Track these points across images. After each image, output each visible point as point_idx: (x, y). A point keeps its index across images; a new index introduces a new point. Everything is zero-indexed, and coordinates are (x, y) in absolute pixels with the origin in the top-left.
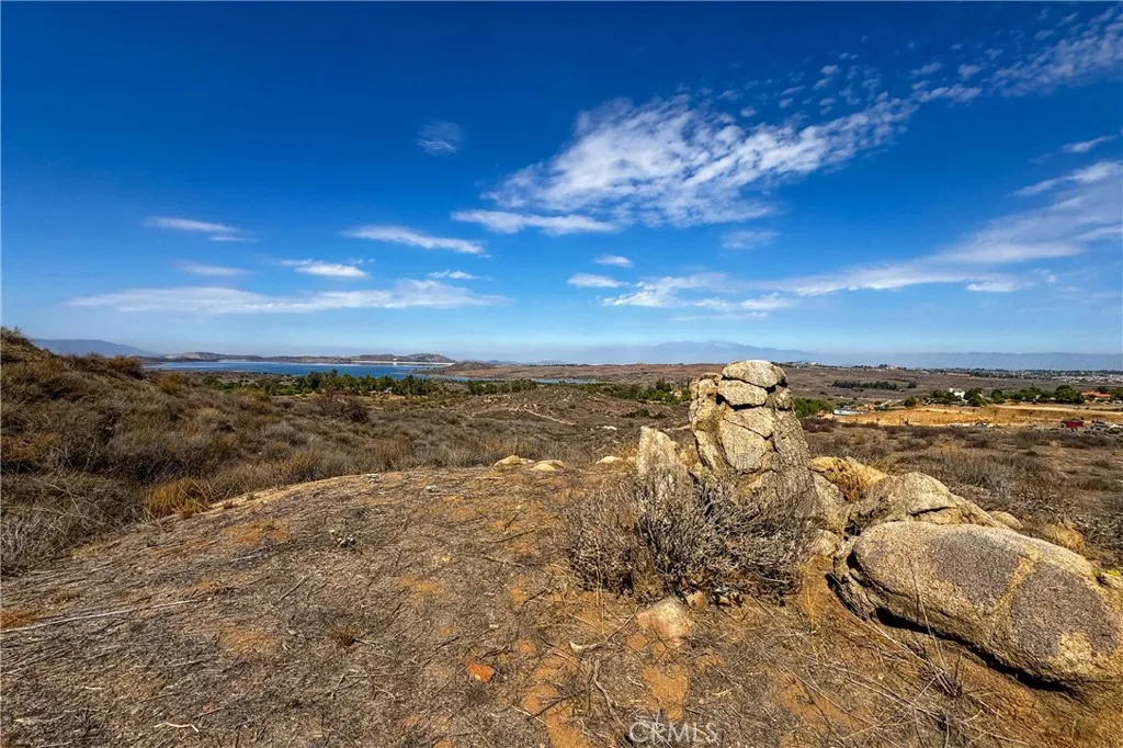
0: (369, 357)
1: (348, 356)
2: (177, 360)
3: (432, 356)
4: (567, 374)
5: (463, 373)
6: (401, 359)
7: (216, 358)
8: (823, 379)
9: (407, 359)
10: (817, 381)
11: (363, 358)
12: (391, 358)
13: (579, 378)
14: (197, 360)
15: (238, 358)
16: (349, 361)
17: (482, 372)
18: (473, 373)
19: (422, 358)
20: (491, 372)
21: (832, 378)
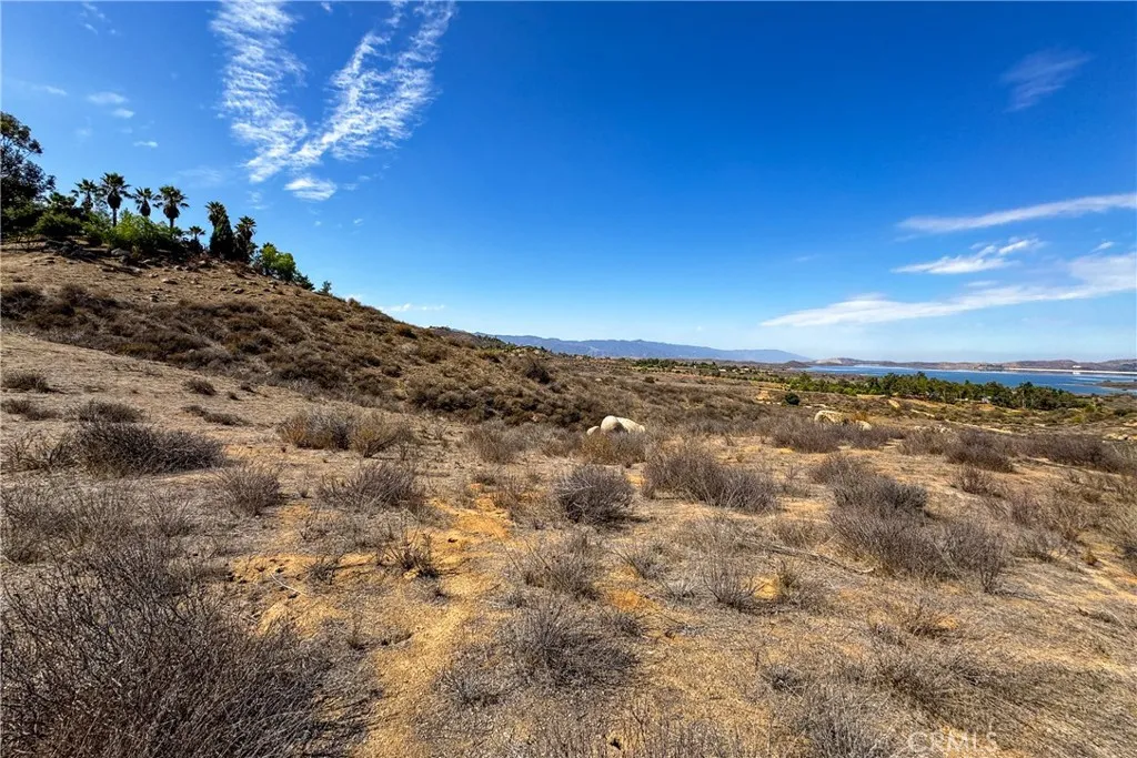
1: (998, 362)
2: (821, 365)
6: (1086, 367)
7: (851, 362)
11: (1022, 364)
12: (1071, 365)
14: (837, 364)
15: (873, 363)
16: (1000, 367)
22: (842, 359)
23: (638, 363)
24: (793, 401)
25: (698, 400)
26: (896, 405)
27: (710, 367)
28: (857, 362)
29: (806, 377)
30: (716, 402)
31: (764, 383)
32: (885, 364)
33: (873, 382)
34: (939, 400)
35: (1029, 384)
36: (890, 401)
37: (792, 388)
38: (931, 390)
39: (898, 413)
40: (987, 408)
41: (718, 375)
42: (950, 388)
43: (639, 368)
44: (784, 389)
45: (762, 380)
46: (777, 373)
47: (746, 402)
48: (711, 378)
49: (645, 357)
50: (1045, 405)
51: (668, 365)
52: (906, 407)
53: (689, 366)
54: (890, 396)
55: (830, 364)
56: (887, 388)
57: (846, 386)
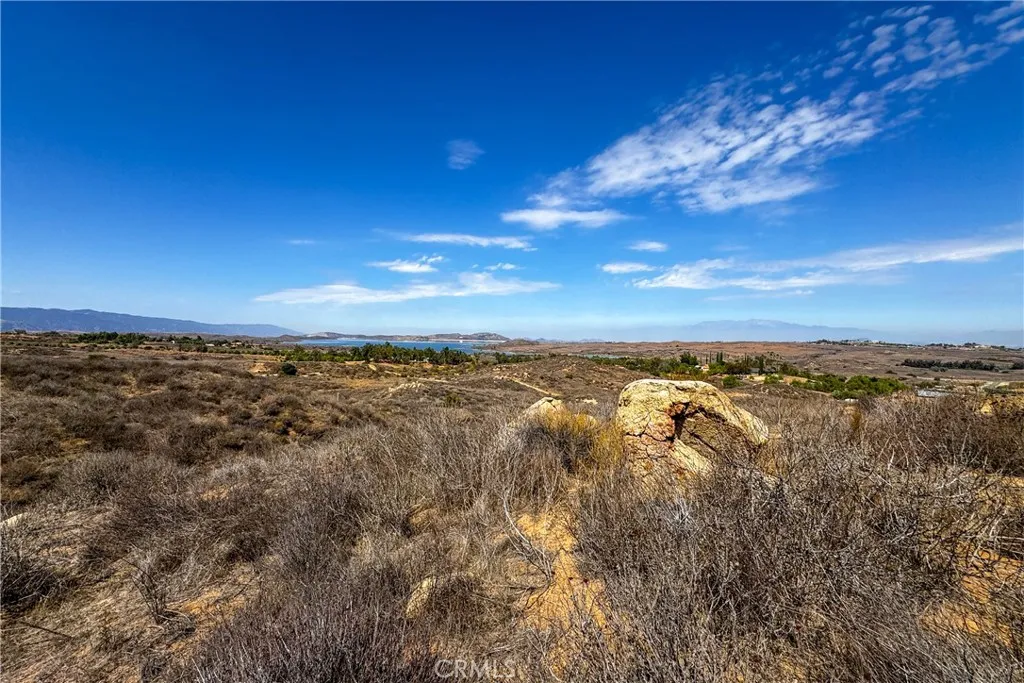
0: (442, 336)
1: (427, 335)
2: (311, 338)
3: (490, 335)
4: (602, 350)
5: (511, 349)
6: (466, 338)
7: (334, 336)
8: (890, 357)
9: (471, 337)
10: (882, 359)
11: (438, 336)
12: (458, 336)
13: (613, 354)
14: (324, 338)
15: (351, 336)
16: (427, 338)
17: (527, 348)
18: (519, 348)
19: (482, 337)
20: (535, 348)
21: (902, 356)
22: (328, 333)
23: (81, 338)
24: (290, 371)
25: (156, 380)
26: (374, 369)
27: (194, 342)
28: (340, 336)
29: (299, 349)
30: (193, 380)
31: (258, 356)
32: (360, 337)
33: (355, 351)
34: (399, 362)
35: (447, 348)
36: (370, 366)
37: (287, 359)
38: (395, 355)
39: (376, 375)
40: (429, 366)
41: (205, 350)
42: (406, 354)
43: (82, 344)
44: (279, 360)
45: (255, 353)
46: (271, 347)
47: (241, 376)
48: (195, 353)
49: (97, 331)
50: (455, 362)
51: (132, 340)
52: (381, 369)
53: (163, 341)
54: (369, 362)
55: (318, 338)
56: (365, 355)
57: (335, 355)
